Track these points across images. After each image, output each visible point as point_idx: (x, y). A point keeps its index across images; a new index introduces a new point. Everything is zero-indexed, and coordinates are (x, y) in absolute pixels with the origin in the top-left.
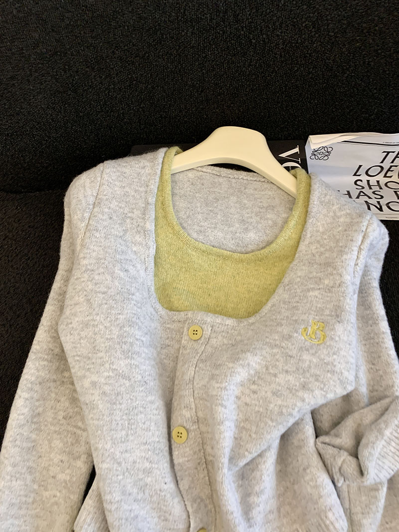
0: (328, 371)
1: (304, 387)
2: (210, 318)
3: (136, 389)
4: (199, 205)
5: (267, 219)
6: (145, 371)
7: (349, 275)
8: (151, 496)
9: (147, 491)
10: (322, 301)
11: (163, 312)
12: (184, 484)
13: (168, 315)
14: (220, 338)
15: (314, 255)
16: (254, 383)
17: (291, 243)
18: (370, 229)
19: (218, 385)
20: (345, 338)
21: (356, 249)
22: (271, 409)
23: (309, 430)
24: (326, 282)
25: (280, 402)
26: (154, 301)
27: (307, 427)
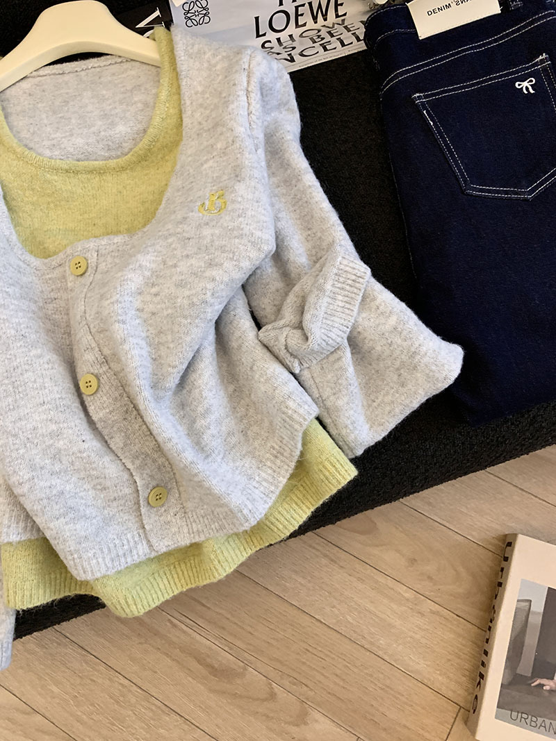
0: (235, 237)
1: (211, 264)
2: (92, 245)
3: (11, 346)
4: (44, 116)
5: (135, 103)
6: (20, 324)
7: (242, 126)
8: (72, 463)
9: (64, 460)
10: (218, 168)
11: (36, 262)
12: (117, 442)
13: (45, 264)
14: (109, 259)
15: (200, 123)
16: (153, 285)
17: (173, 121)
18: (254, 63)
19: (109, 301)
20: (250, 197)
21: (242, 94)
22: (179, 305)
23: (246, 323)
24: (219, 146)
25: (187, 293)
26: (20, 252)
27: (243, 320)
